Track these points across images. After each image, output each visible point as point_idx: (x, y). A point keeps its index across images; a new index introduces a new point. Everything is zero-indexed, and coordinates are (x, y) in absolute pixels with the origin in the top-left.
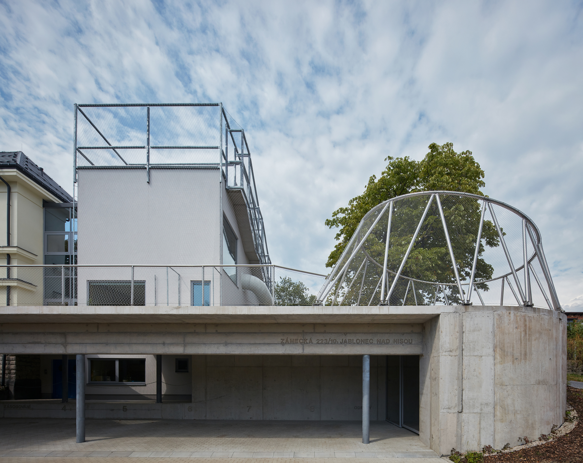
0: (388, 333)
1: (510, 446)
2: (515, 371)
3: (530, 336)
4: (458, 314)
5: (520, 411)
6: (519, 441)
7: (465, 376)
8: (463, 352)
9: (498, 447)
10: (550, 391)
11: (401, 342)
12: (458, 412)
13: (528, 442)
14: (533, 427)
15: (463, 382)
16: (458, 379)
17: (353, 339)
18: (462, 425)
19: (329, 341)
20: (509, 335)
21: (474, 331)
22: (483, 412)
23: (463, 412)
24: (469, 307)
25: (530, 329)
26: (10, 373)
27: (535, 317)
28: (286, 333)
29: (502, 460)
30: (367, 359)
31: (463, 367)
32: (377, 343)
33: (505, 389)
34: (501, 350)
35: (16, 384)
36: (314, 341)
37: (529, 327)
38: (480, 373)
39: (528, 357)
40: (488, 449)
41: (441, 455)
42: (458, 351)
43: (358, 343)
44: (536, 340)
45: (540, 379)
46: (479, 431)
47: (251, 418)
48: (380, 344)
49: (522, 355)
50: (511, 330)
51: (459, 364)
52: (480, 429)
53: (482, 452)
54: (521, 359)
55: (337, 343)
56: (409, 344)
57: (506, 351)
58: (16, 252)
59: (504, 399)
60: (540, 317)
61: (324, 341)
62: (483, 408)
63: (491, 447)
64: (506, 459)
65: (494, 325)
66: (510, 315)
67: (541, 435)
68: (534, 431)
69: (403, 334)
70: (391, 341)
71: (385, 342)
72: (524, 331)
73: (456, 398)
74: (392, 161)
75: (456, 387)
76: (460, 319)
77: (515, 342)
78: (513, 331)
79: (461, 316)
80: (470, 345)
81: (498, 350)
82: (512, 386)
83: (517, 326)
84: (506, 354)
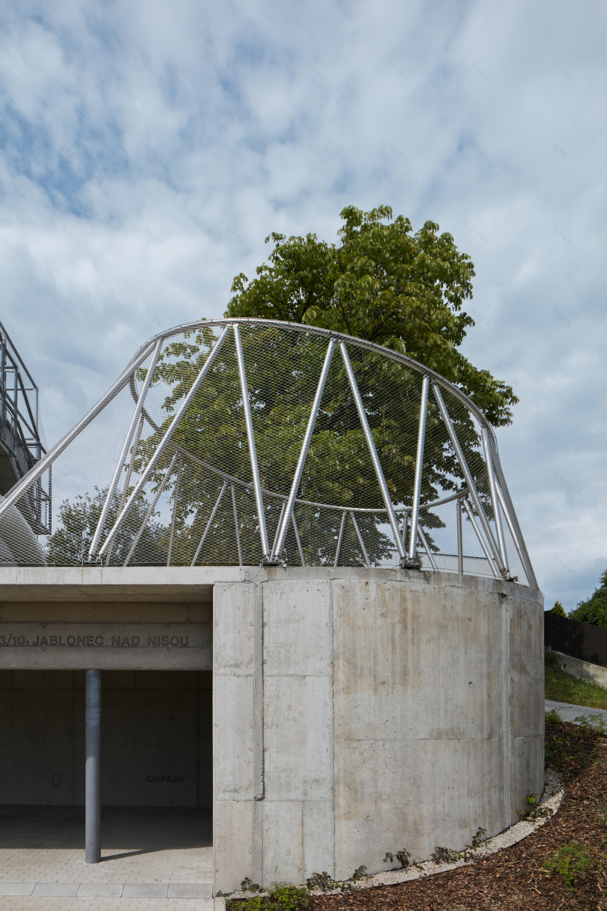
0: (135, 623)
1: (368, 872)
2: (380, 710)
3: (415, 633)
4: (252, 585)
5: (389, 795)
6: (385, 861)
7: (268, 720)
8: (265, 668)
9: (342, 874)
10: (469, 754)
11: (165, 643)
12: (255, 798)
13: (407, 863)
14: (417, 832)
15: (265, 734)
16: (254, 726)
17: (60, 637)
18: (264, 828)
19: (9, 641)
20: (365, 630)
21: (288, 622)
22: (309, 798)
23: (265, 800)
24: (277, 569)
25: (415, 618)
27: (428, 591)
29: (351, 905)
30: (93, 679)
31: (265, 700)
32: (113, 644)
33: (356, 748)
34: (349, 663)
37: (413, 613)
38: (301, 714)
39: (410, 679)
40: (322, 880)
41: (217, 891)
42: (253, 665)
43: (71, 645)
45: (441, 728)
46: (300, 841)
48: (118, 646)
49: (397, 676)
50: (371, 620)
51: (256, 695)
52: (302, 836)
53: (306, 886)
54: (394, 683)
55: (26, 643)
56: (181, 647)
57: (359, 665)
59: (354, 770)
60: (442, 592)
62: (309, 790)
63: (329, 877)
64: (359, 901)
65: (331, 608)
66: (368, 587)
67: (435, 848)
68: (421, 839)
69: (169, 624)
70: (143, 641)
71: (130, 642)
72: (400, 622)
73: (251, 769)
74: (281, 243)
75: (249, 744)
76: (256, 596)
77: (379, 647)
78: (375, 622)
79: (259, 588)
80: (279, 652)
81: (341, 663)
82: (372, 742)
83: (384, 610)
84: (359, 671)
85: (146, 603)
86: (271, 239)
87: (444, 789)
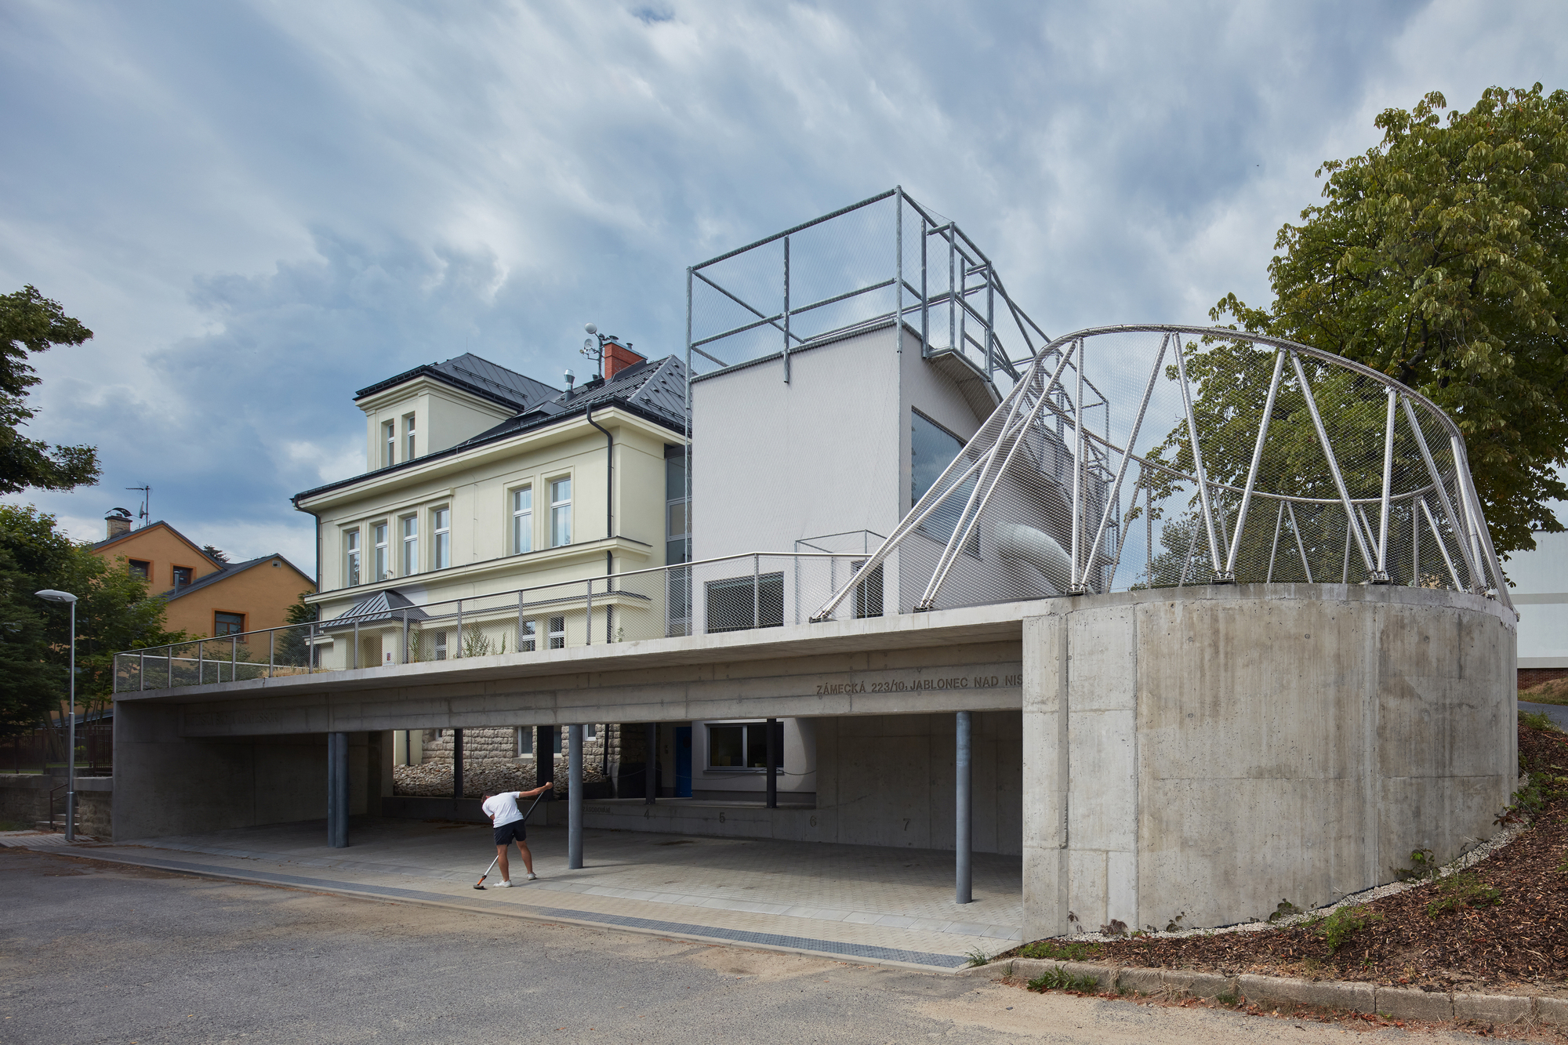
0: (995, 663)
2: (1187, 745)
3: (1229, 656)
4: (1057, 617)
7: (1073, 760)
8: (1069, 703)
10: (1303, 797)
12: (1060, 846)
16: (1060, 766)
17: (932, 680)
18: (1070, 876)
19: (892, 686)
20: (1170, 658)
21: (1091, 653)
22: (1112, 848)
23: (1069, 847)
24: (1084, 598)
25: (1228, 639)
26: (613, 753)
27: (1245, 607)
28: (825, 673)
30: (960, 721)
32: (976, 685)
33: (1159, 788)
34: (1152, 694)
35: (621, 771)
36: (869, 688)
37: (1227, 634)
39: (1222, 711)
42: (1057, 702)
43: (941, 688)
44: (1250, 666)
45: (1263, 765)
47: (910, 844)
48: (980, 686)
49: (1207, 706)
50: (1176, 647)
51: (1061, 731)
54: (1203, 715)
55: (905, 688)
57: (1164, 696)
58: (616, 546)
61: (884, 687)
62: (1112, 839)
65: (1135, 635)
66: (1173, 610)
70: (1001, 681)
71: (990, 682)
72: (1210, 645)
73: (1056, 814)
74: (1336, 172)
76: (1061, 628)
77: (1186, 675)
78: (1181, 648)
79: (1064, 620)
80: (1083, 686)
81: (1145, 695)
82: (1177, 781)
83: (1192, 634)
84: (1163, 703)
85: (1004, 641)
86: (1324, 170)
87: (1266, 836)
